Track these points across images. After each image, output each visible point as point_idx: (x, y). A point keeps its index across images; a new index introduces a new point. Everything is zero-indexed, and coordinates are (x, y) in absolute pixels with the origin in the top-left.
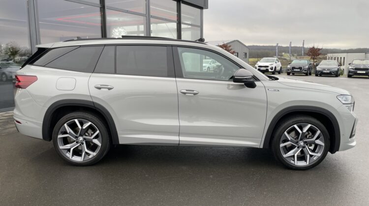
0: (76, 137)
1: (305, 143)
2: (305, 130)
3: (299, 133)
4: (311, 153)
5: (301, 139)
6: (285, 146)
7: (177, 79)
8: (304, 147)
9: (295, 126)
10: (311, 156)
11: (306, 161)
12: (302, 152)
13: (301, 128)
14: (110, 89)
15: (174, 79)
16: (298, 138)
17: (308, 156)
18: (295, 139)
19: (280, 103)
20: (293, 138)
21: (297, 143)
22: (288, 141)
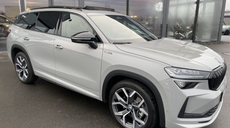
0: (22, 66)
2: (131, 95)
4: (136, 119)
9: (123, 89)
10: (137, 122)
13: (128, 92)
14: (28, 40)
17: (134, 121)
19: (114, 64)
21: (127, 105)
22: (118, 101)
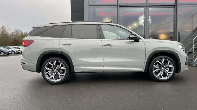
0: (53, 71)
1: (164, 68)
2: (163, 62)
3: (160, 64)
4: (168, 72)
5: (162, 67)
6: (156, 72)
7: (102, 39)
8: (164, 70)
9: (158, 61)
10: (169, 73)
11: (167, 76)
12: (164, 72)
13: (161, 61)
14: (70, 45)
15: (100, 39)
16: (160, 67)
17: (168, 74)
18: (159, 67)
20: (158, 67)
21: (161, 69)
22: (156, 69)
